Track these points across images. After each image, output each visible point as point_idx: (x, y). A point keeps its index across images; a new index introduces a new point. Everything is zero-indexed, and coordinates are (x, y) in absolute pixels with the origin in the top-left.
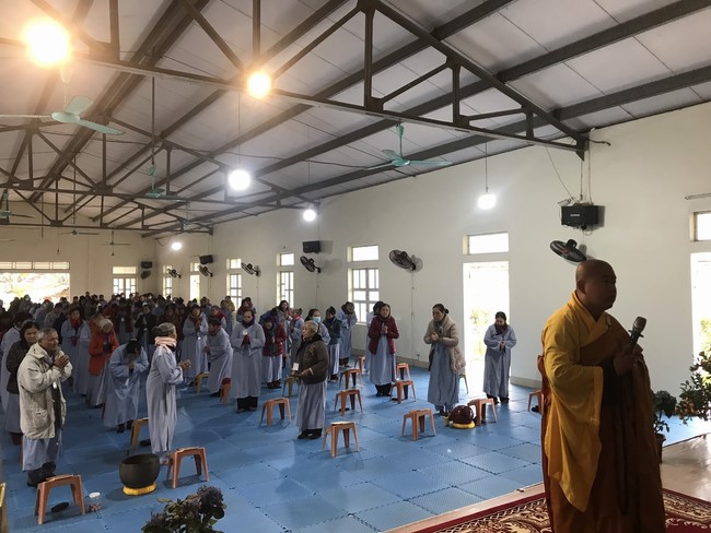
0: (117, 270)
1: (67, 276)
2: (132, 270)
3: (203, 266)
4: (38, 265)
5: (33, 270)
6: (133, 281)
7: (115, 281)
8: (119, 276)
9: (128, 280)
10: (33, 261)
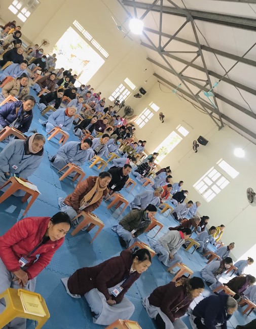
0: (127, 81)
1: (103, 61)
2: (133, 87)
4: (95, 43)
5: (90, 43)
6: (129, 92)
7: (122, 85)
8: (125, 85)
9: (127, 90)
10: (94, 38)
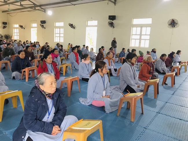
3: (42, 24)
